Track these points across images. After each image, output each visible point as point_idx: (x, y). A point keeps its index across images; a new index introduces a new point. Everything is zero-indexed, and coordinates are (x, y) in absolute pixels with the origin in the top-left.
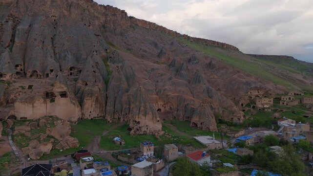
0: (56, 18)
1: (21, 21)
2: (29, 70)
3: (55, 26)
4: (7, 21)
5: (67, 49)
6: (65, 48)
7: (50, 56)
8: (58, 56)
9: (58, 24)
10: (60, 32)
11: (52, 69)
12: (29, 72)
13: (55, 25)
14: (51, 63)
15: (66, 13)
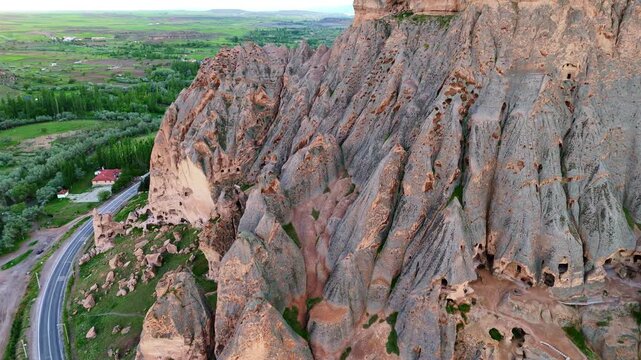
0: (576, 72)
1: (481, 93)
2: (503, 259)
3: (570, 100)
4: (449, 101)
5: (604, 187)
6: (600, 183)
7: (558, 217)
8: (576, 207)
9: (581, 91)
10: (584, 124)
11: (564, 262)
12: (503, 263)
13: (571, 94)
14: (563, 244)
15: (607, 45)
